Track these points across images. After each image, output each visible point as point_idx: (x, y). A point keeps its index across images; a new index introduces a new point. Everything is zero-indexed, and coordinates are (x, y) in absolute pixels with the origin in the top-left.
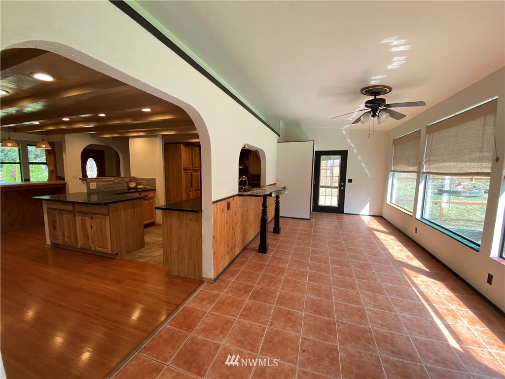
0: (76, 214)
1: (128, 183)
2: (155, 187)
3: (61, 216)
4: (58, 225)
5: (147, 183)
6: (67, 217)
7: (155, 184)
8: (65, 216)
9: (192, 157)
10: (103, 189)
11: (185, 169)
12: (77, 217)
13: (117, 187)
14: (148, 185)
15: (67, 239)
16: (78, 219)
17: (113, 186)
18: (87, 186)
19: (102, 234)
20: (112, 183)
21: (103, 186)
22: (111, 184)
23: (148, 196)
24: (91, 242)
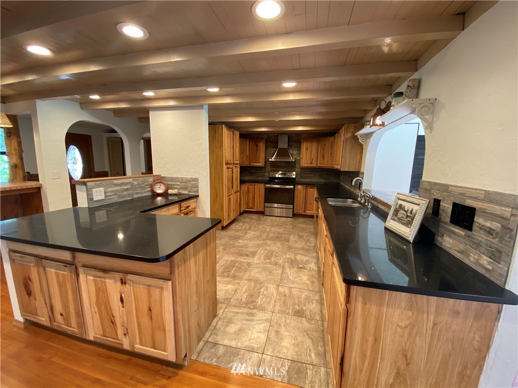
0: (81, 270)
1: (152, 186)
2: (197, 191)
3: (41, 270)
4: (36, 287)
5: (182, 185)
6: (57, 275)
7: (198, 187)
8: (51, 271)
9: (233, 146)
11: (227, 164)
12: (82, 277)
14: (185, 188)
15: (59, 318)
16: (87, 281)
17: (130, 192)
18: (88, 195)
19: (151, 318)
20: (129, 186)
21: (115, 193)
22: (127, 189)
23: (190, 208)
24: (120, 331)
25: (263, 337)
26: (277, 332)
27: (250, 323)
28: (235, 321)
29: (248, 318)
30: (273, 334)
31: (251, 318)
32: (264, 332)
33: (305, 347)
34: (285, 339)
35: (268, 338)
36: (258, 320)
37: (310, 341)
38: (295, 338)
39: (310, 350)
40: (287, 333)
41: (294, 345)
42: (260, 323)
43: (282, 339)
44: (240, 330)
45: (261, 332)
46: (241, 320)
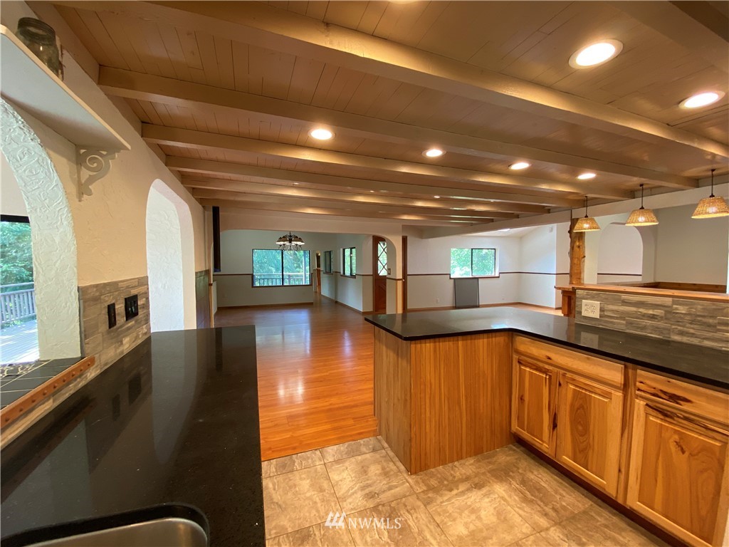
10: (620, 325)
13: (682, 333)
21: (623, 316)
22: (653, 317)
25: (335, 477)
26: (321, 490)
27: (361, 484)
28: (381, 478)
29: (370, 489)
30: (325, 485)
31: (367, 491)
32: (337, 482)
33: (281, 489)
34: (308, 487)
35: (329, 479)
36: (355, 492)
37: (275, 500)
38: (296, 494)
39: (274, 489)
40: (308, 495)
41: (295, 485)
42: (349, 490)
43: (312, 485)
44: (365, 472)
45: (341, 481)
46: (375, 482)
